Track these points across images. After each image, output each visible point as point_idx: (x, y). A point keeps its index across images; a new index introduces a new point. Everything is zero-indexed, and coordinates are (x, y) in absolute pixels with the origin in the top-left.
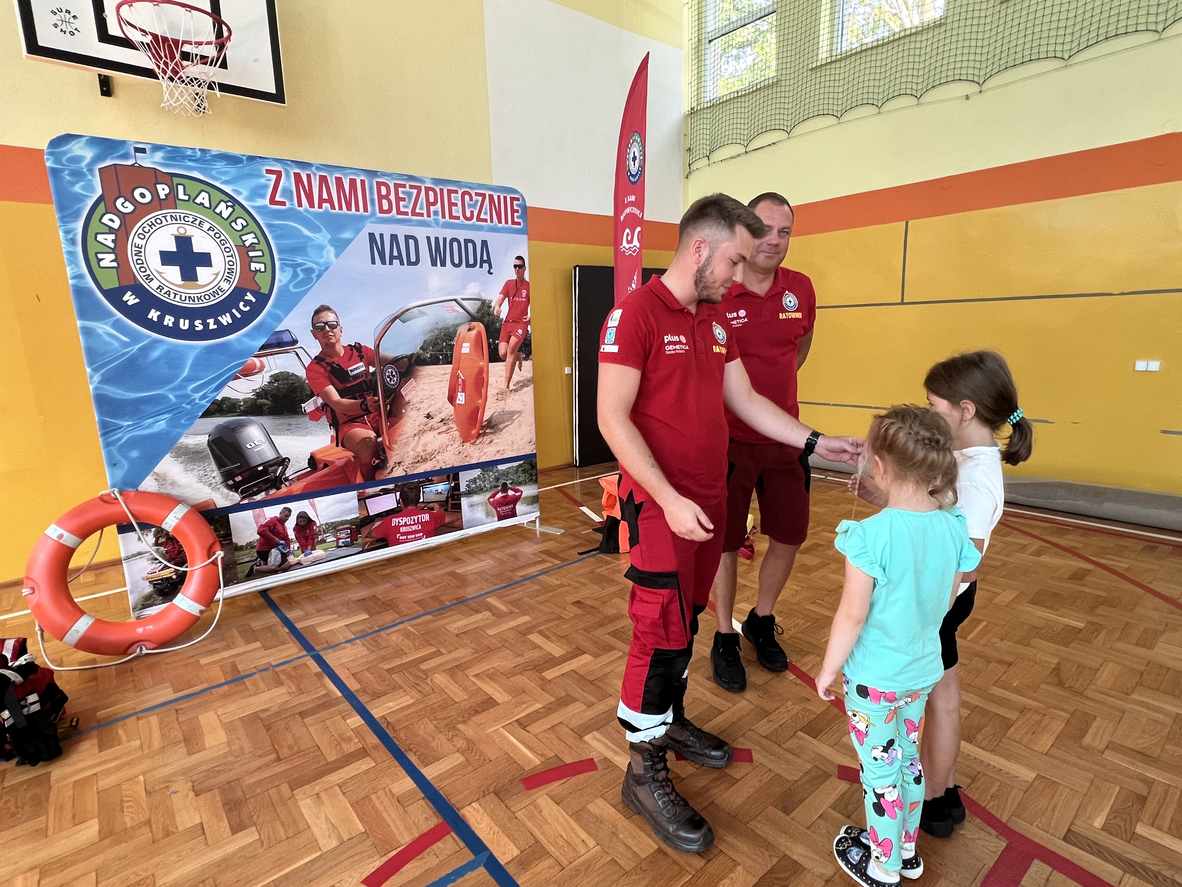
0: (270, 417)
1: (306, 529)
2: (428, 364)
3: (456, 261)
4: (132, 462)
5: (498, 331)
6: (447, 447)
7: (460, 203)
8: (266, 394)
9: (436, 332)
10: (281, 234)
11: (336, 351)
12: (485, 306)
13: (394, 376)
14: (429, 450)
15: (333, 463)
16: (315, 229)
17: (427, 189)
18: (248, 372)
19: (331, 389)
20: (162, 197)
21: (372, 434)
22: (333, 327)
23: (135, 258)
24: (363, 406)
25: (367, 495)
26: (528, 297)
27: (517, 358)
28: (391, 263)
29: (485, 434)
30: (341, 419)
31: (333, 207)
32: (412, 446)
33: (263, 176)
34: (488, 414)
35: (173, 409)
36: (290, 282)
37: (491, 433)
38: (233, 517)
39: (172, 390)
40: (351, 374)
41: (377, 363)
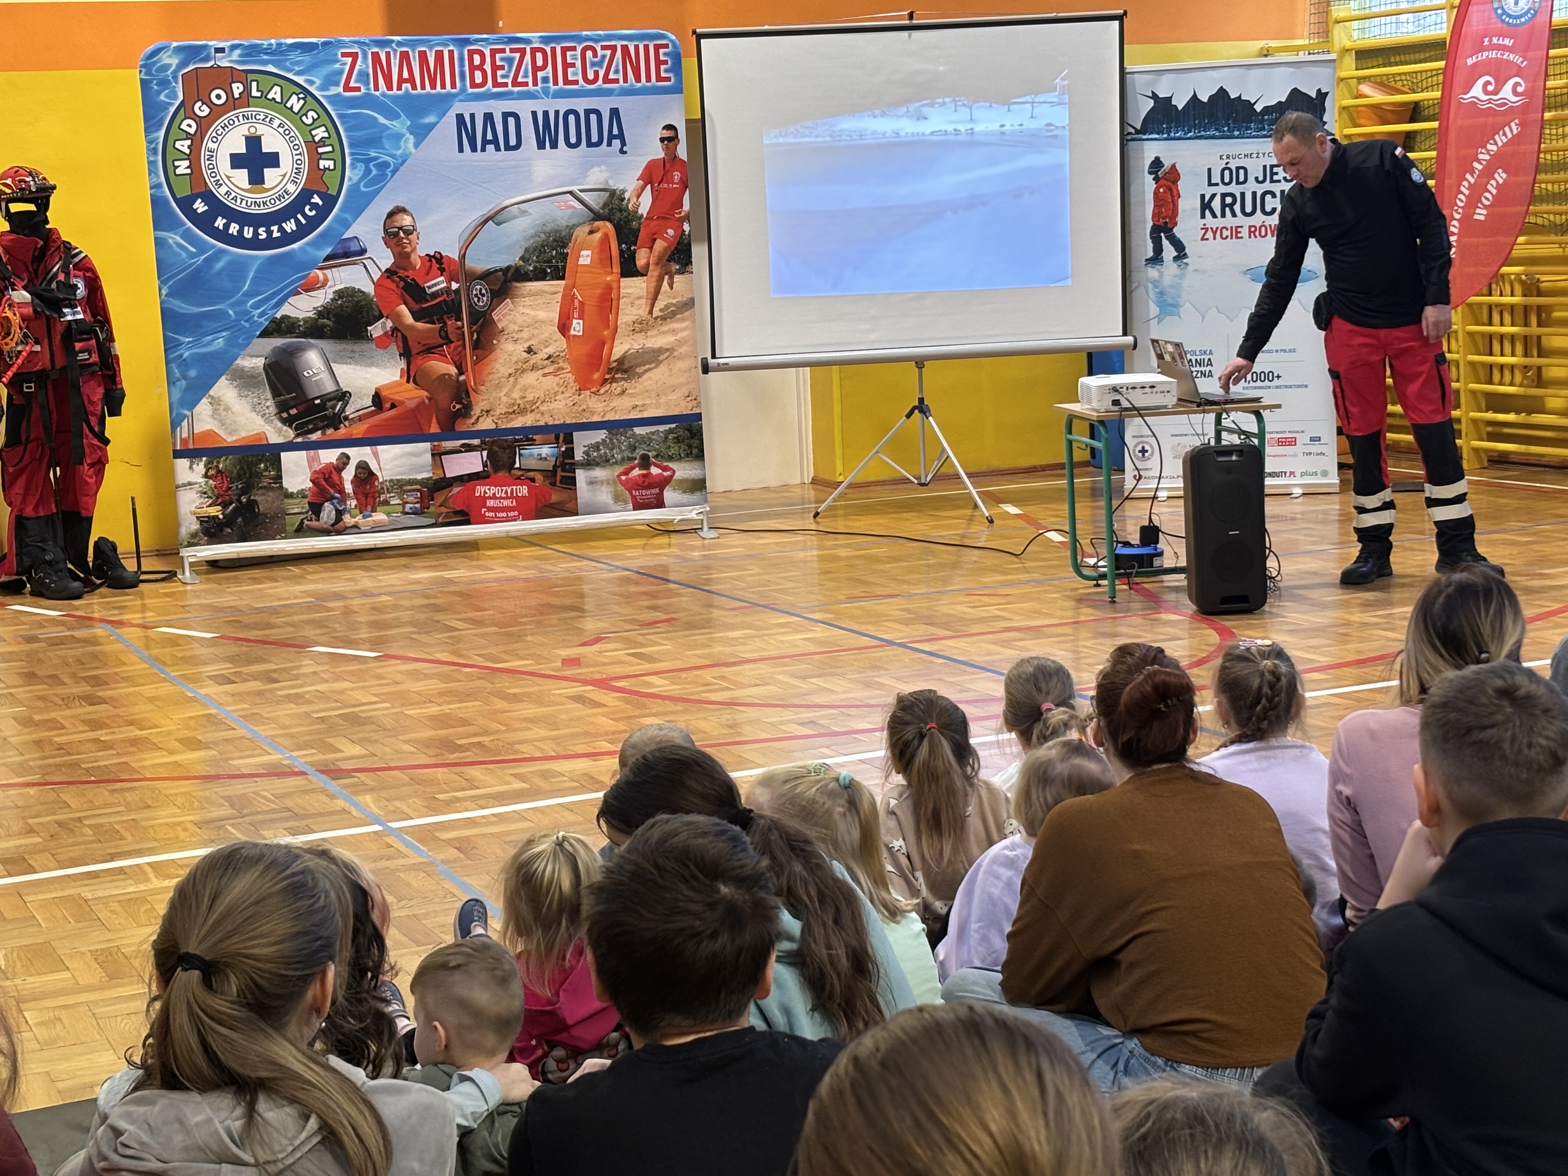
0: (331, 341)
1: (366, 483)
2: (530, 280)
3: (573, 140)
4: (189, 381)
5: (636, 233)
6: (556, 394)
7: (578, 63)
8: (328, 314)
9: (543, 236)
10: (355, 124)
11: (410, 263)
12: (615, 198)
13: (483, 295)
14: (530, 397)
15: (402, 403)
16: (392, 115)
17: (534, 51)
18: (311, 287)
19: (403, 308)
20: (236, 96)
21: (453, 370)
22: (408, 233)
23: (207, 163)
24: (443, 334)
25: (443, 450)
27: (667, 271)
28: (483, 149)
29: (613, 380)
30: (415, 348)
31: (414, 87)
32: (505, 390)
33: (337, 61)
34: (618, 351)
35: (232, 326)
36: (360, 180)
37: (624, 379)
38: (285, 456)
39: (232, 306)
40: (429, 291)
41: (462, 277)
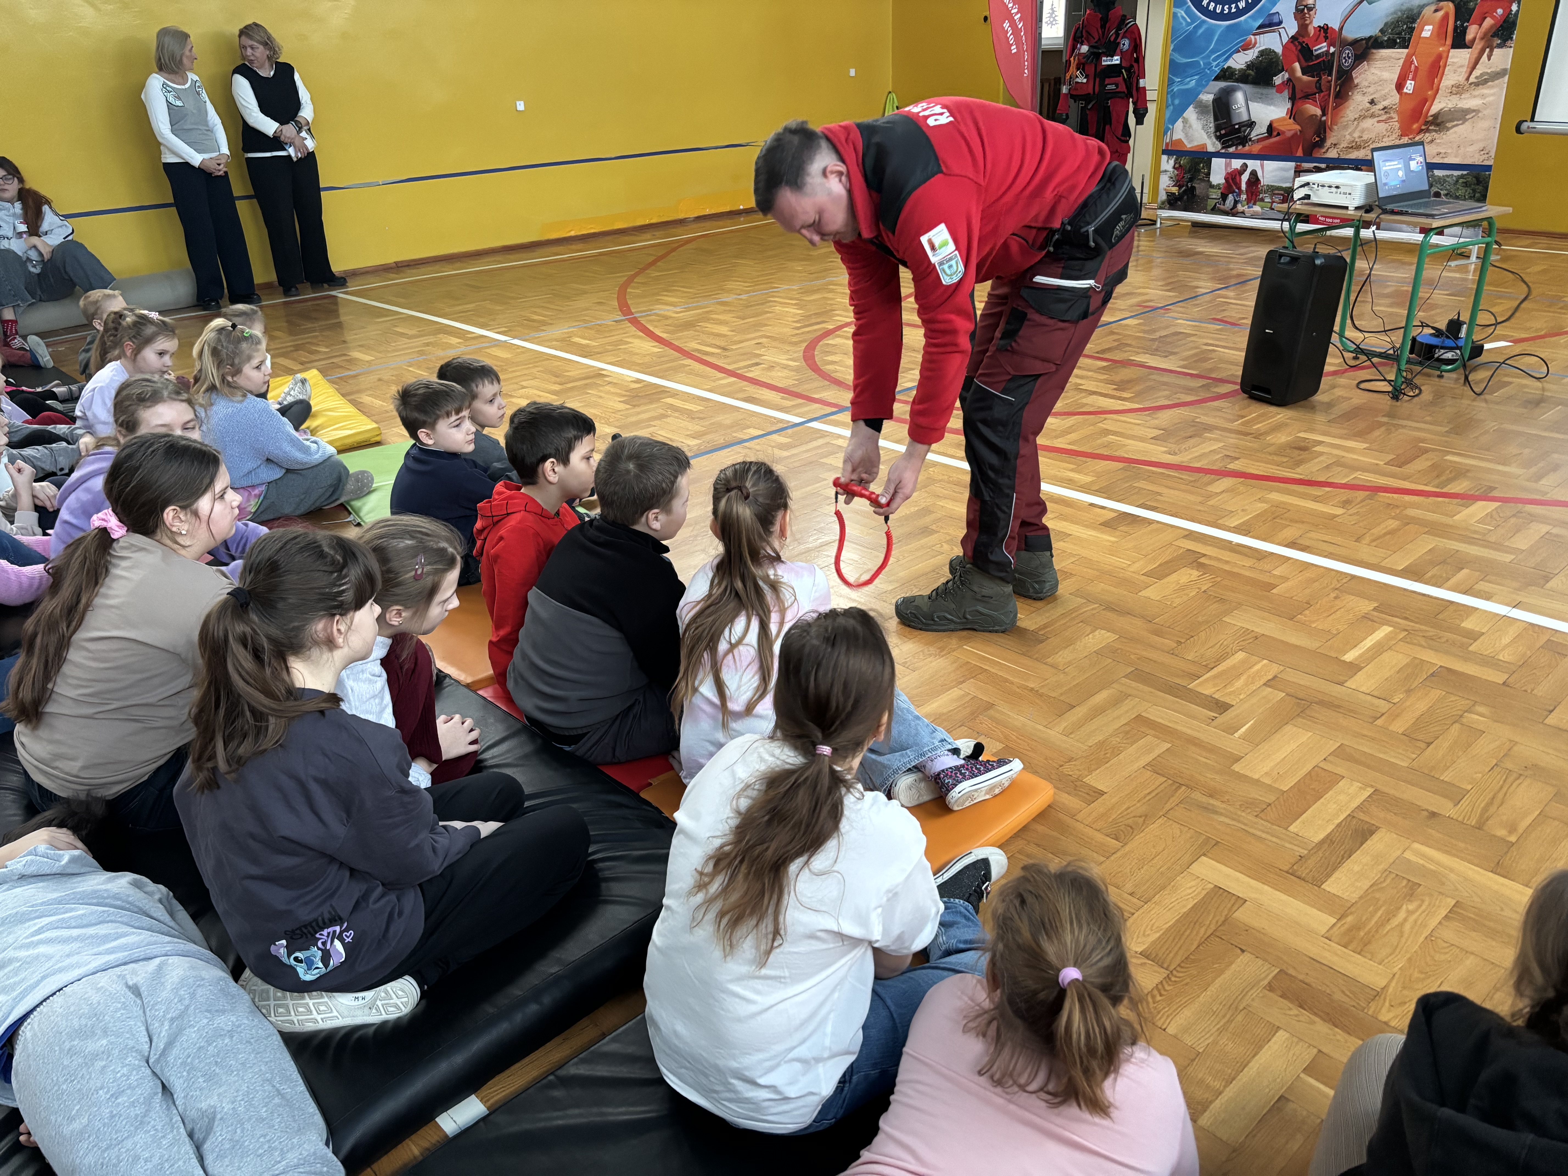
1: (1254, 185)
2: (1384, 48)
6: (1383, 137)
8: (1253, 67)
9: (1399, 13)
11: (1307, 32)
13: (1349, 58)
15: (1284, 132)
18: (1246, 47)
19: (1297, 65)
22: (1310, 9)
24: (1319, 85)
25: (1301, 169)
27: (1489, 45)
29: (1428, 131)
30: (1299, 95)
32: (1350, 130)
34: (1435, 109)
37: (1435, 131)
38: (1214, 160)
39: (1203, 58)
40: (1315, 53)
41: (1338, 44)
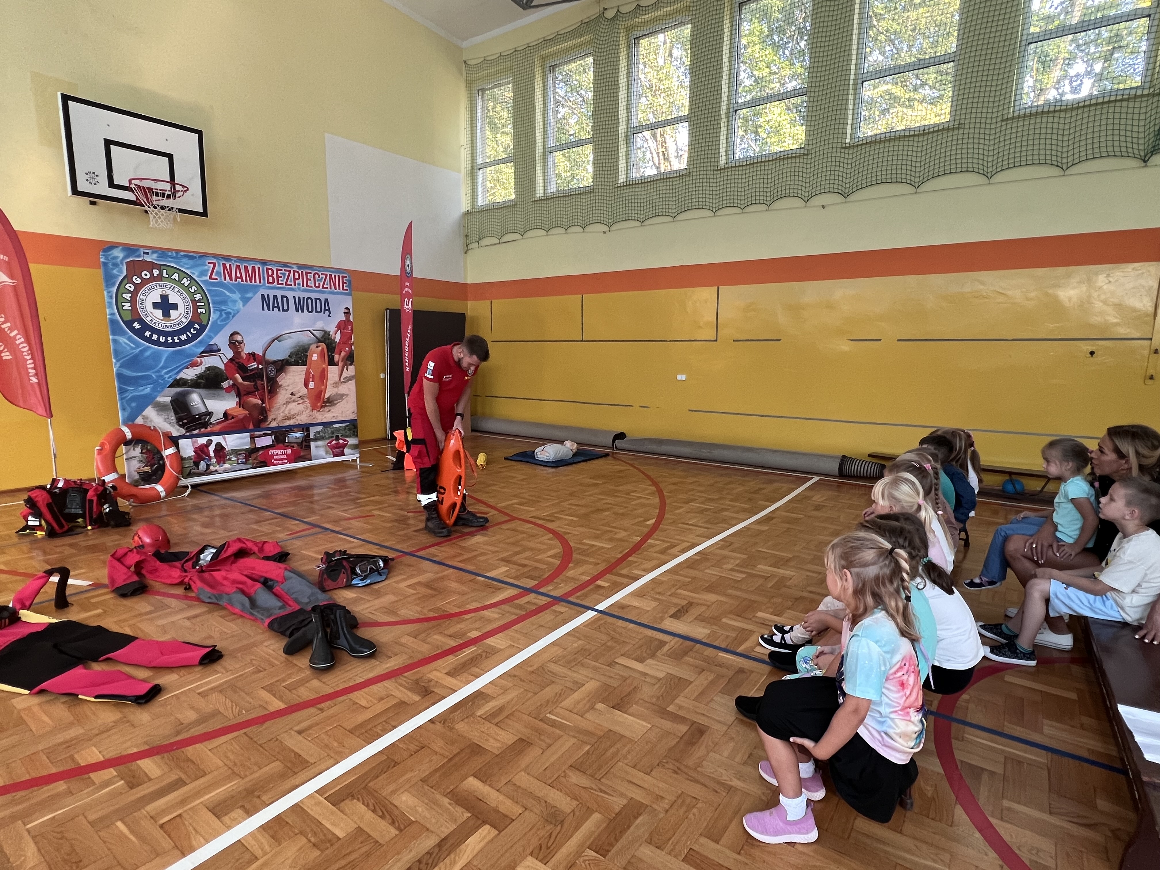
1: (220, 452)
2: (292, 365)
3: (310, 310)
4: (132, 408)
5: (334, 348)
6: (303, 412)
7: (312, 279)
8: (202, 377)
10: (214, 294)
11: (241, 356)
12: (326, 334)
13: (273, 371)
14: (292, 413)
15: (237, 416)
16: (233, 292)
17: (294, 272)
18: (194, 365)
19: (238, 375)
20: (155, 275)
21: (260, 402)
22: (240, 343)
23: (140, 305)
24: (255, 387)
26: (352, 330)
27: (345, 364)
28: (273, 310)
29: (325, 406)
30: (242, 393)
31: (242, 281)
32: (282, 410)
33: (206, 265)
34: (328, 394)
35: (155, 382)
36: (218, 319)
37: (329, 406)
38: (181, 441)
39: (154, 373)
40: (249, 368)
41: (264, 363)
